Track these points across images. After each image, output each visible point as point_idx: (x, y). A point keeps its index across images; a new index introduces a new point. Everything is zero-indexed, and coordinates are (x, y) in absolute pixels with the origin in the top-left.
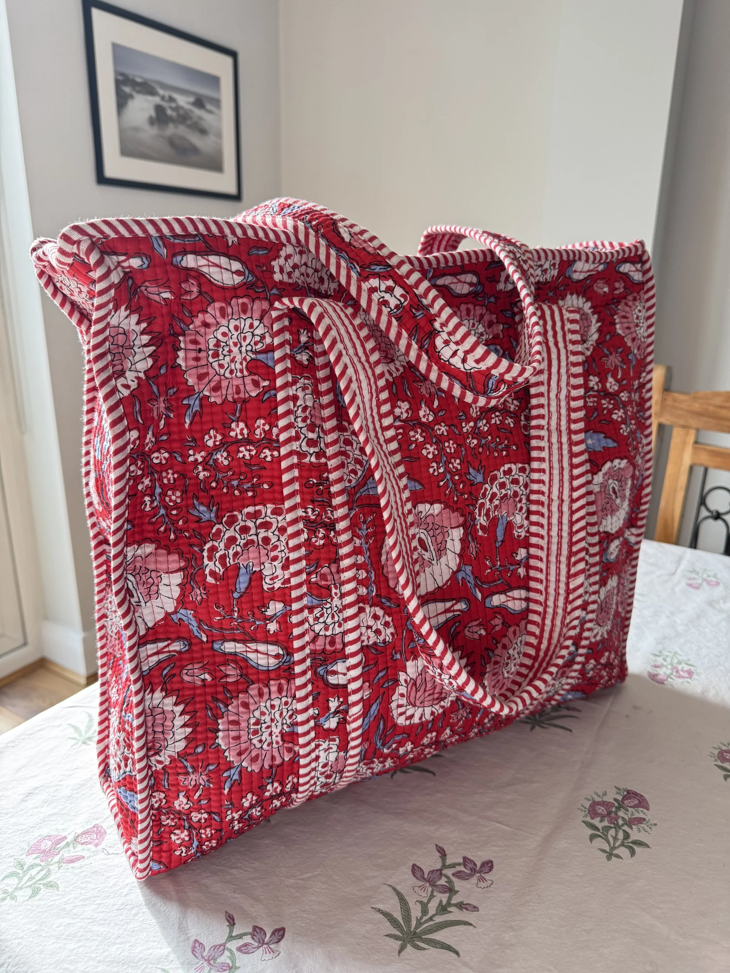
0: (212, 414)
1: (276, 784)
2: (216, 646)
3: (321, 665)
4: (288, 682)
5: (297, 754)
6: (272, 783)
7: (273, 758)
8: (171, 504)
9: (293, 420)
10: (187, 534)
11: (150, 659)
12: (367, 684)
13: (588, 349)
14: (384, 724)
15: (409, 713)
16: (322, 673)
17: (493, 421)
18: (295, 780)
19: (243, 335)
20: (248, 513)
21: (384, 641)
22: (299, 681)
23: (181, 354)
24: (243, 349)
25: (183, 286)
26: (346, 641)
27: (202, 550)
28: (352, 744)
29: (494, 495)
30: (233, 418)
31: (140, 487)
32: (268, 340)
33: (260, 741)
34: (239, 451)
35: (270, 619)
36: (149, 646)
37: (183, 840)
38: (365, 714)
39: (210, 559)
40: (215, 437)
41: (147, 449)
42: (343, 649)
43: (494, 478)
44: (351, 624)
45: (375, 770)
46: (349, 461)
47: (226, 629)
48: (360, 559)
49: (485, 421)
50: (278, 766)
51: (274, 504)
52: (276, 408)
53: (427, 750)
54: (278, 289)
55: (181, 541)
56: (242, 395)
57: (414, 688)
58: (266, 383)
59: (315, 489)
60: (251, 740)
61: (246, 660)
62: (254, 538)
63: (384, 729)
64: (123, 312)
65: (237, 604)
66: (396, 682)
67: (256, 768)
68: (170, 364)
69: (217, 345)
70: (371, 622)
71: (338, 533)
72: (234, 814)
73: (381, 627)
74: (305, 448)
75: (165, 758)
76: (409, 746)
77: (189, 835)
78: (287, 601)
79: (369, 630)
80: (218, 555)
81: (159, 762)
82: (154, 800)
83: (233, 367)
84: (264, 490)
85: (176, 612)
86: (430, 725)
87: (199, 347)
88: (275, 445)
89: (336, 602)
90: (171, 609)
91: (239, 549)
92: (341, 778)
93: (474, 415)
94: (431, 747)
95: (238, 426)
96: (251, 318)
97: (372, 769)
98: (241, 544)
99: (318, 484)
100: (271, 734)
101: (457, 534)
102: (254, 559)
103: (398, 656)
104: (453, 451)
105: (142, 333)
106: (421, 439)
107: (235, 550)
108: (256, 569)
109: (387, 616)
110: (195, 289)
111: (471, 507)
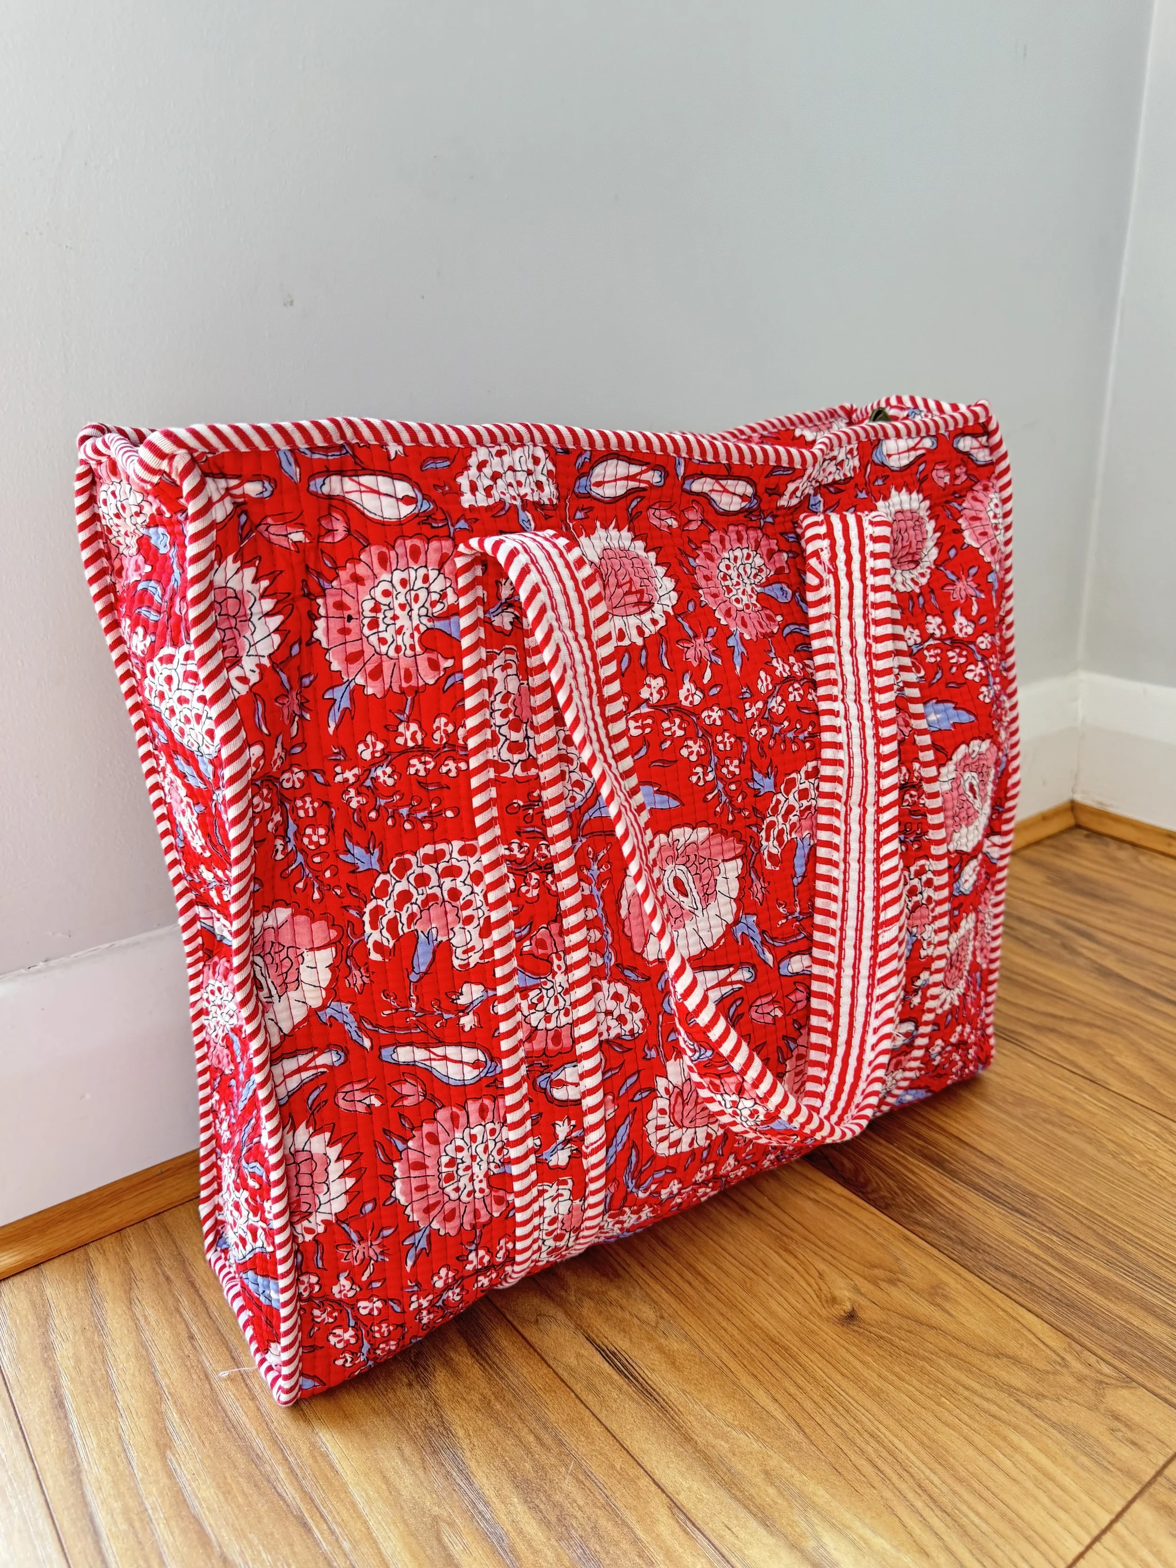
0: (368, 711)
1: (481, 1253)
2: (385, 1054)
3: (542, 1074)
4: (494, 1100)
5: (511, 1207)
6: (476, 1250)
7: (476, 1213)
8: (312, 847)
9: (488, 717)
10: (339, 892)
11: (288, 1080)
12: (610, 1097)
14: (638, 1156)
15: (673, 1137)
16: (543, 1085)
17: (791, 698)
18: (510, 1246)
19: (413, 593)
20: (425, 855)
21: (632, 1032)
22: (510, 1100)
23: (321, 624)
24: (415, 614)
25: (323, 522)
26: (576, 1035)
27: (362, 914)
28: (593, 1187)
29: (790, 809)
30: (401, 717)
31: (269, 827)
32: (451, 599)
33: (457, 1190)
34: (409, 765)
35: (465, 1010)
36: (285, 1062)
37: (347, 1342)
38: (608, 1143)
39: (374, 925)
40: (374, 745)
41: (274, 770)
42: (573, 1048)
43: (791, 784)
44: (583, 1010)
45: (626, 1225)
46: (572, 768)
47: (400, 1028)
48: (592, 914)
49: (779, 699)
50: (484, 1225)
51: (462, 839)
52: (463, 700)
53: (701, 1191)
54: (466, 521)
55: (329, 903)
56: (413, 683)
57: (680, 1100)
58: (449, 663)
59: (521, 814)
60: (443, 1189)
61: (428, 1071)
62: (437, 890)
63: (637, 1162)
64: (231, 565)
65: (415, 991)
66: (653, 1092)
67: (451, 1228)
68: (304, 640)
69: (376, 610)
70: (611, 1005)
71: (558, 878)
72: (421, 1301)
73: (626, 1012)
74: (505, 755)
75: (317, 1222)
76: (675, 1186)
77: (356, 1336)
78: (490, 983)
79: (610, 1017)
80: (385, 921)
81: (309, 1231)
82: (302, 1287)
83: (400, 642)
84: (447, 820)
85: (324, 1007)
86: (705, 1154)
87: (347, 613)
88: (462, 753)
89: (560, 978)
90: (316, 1003)
91: (415, 909)
92: (577, 1238)
93: (764, 691)
94: (707, 1186)
95: (408, 728)
96: (425, 566)
97: (622, 1222)
98: (419, 902)
99: (526, 808)
100: (471, 1179)
101: (733, 869)
102: (438, 922)
103: (653, 1053)
104: (728, 748)
105: (263, 596)
106: (680, 733)
107: (410, 912)
108: (443, 938)
109: (633, 995)
110: (341, 527)
111: (754, 829)
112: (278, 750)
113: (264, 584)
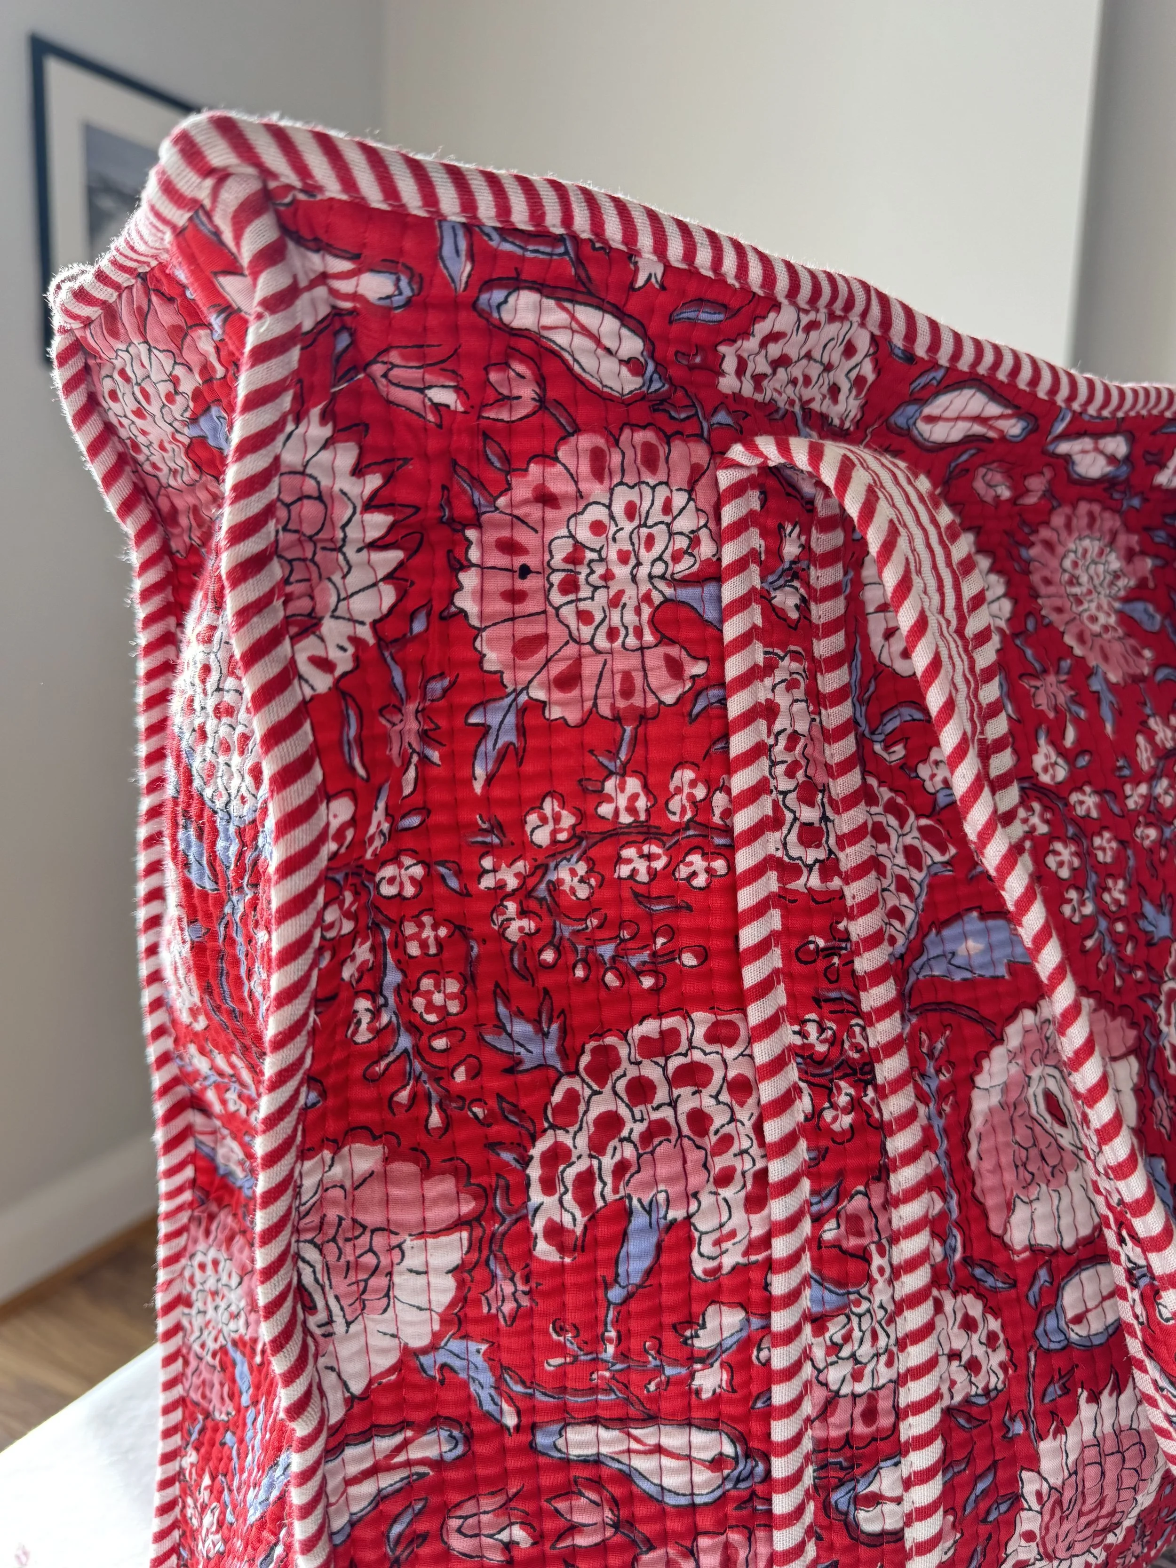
0: (550, 752)
2: (542, 1440)
3: (841, 1483)
4: (752, 1539)
8: (432, 1018)
9: (766, 773)
10: (478, 1111)
11: (353, 1490)
12: (953, 1520)
16: (842, 1504)
19: (644, 531)
20: (644, 1040)
21: (986, 1389)
22: (781, 1538)
23: (469, 579)
24: (643, 572)
25: (494, 377)
26: (902, 1403)
27: (526, 1161)
30: (611, 766)
31: (348, 972)
32: (706, 549)
34: (619, 860)
35: (706, 1358)
36: (350, 1452)
39: (549, 1186)
40: (557, 818)
41: (369, 855)
42: (895, 1429)
44: (916, 1355)
46: (886, 884)
47: (576, 1392)
48: (933, 1163)
49: (1165, 783)
51: (711, 1010)
52: (725, 737)
54: (729, 413)
55: (461, 1135)
56: (637, 701)
57: (1058, 1513)
58: (699, 668)
59: (821, 965)
61: (626, 1478)
62: (666, 1113)
64: (317, 428)
65: (616, 1322)
66: (1016, 1501)
68: (437, 607)
69: (575, 558)
70: (959, 1341)
71: (882, 1093)
73: (979, 1351)
74: (796, 851)
78: (758, 1305)
79: (955, 1363)
80: (570, 1174)
83: (615, 620)
84: (682, 970)
85: (433, 1347)
87: (519, 561)
88: (719, 841)
89: (882, 1294)
90: (418, 1338)
91: (629, 1152)
93: (1145, 766)
95: (622, 788)
96: (667, 483)
98: (635, 1137)
99: (829, 952)
101: (1127, 1074)
102: (670, 1180)
103: (1018, 1428)
104: (1109, 859)
105: (372, 504)
106: (1042, 828)
107: (618, 1157)
108: (676, 1214)
109: (990, 1318)
110: (527, 392)
111: (1150, 1003)
112: (378, 815)
113: (374, 481)
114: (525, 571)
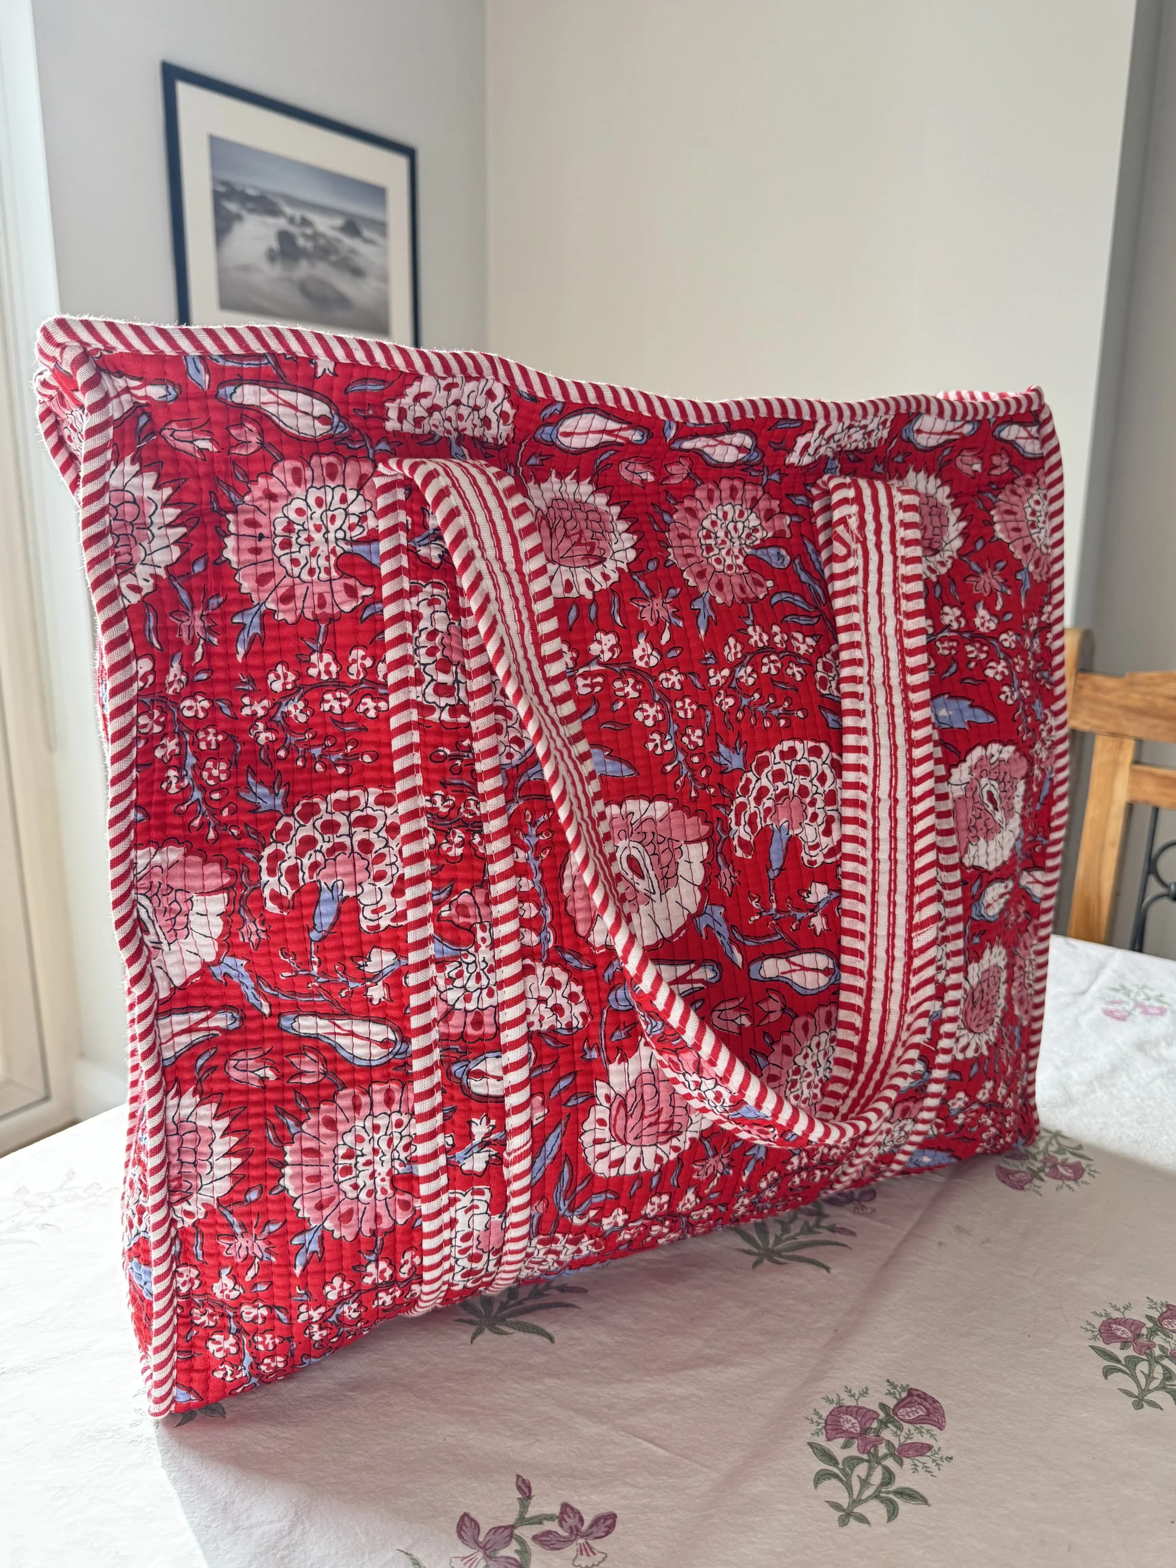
0: (280, 639)
1: (383, 1265)
2: (285, 1023)
3: (458, 1061)
4: (403, 1087)
5: (418, 1215)
6: (377, 1261)
7: (377, 1218)
8: (211, 782)
9: (411, 652)
10: (235, 832)
11: (177, 1039)
12: (539, 1099)
13: (942, 564)
14: (571, 1172)
15: (615, 1155)
16: (459, 1074)
17: (765, 670)
18: (417, 1260)
19: (330, 513)
20: (337, 801)
21: (569, 1026)
22: (419, 1086)
23: (230, 542)
24: (331, 536)
25: (234, 432)
26: (501, 1020)
27: (260, 858)
28: (515, 1202)
29: (763, 792)
30: (314, 647)
31: (158, 753)
32: (371, 523)
33: (355, 1187)
34: (323, 701)
35: (373, 978)
36: (176, 1018)
37: (227, 1351)
38: (535, 1149)
39: (271, 872)
40: (286, 677)
41: (170, 692)
42: (497, 1035)
43: (764, 762)
44: (509, 992)
45: (562, 1257)
46: (510, 723)
47: (301, 995)
48: (526, 885)
49: (749, 669)
50: (386, 1232)
51: (379, 787)
52: (383, 632)
53: (656, 1229)
54: (388, 443)
55: (225, 843)
56: (328, 610)
57: (622, 1111)
58: (368, 591)
59: (448, 764)
60: (339, 1183)
61: (333, 1048)
62: (346, 840)
63: (571, 1180)
64: (128, 467)
65: (316, 952)
66: (592, 1099)
67: (347, 1233)
68: (211, 557)
69: (289, 528)
70: (545, 992)
71: (487, 839)
72: (311, 1312)
73: (563, 1002)
74: (431, 698)
75: (196, 1206)
76: (619, 1216)
77: (237, 1344)
78: (400, 949)
79: (543, 1006)
80: (284, 866)
81: (188, 1214)
82: (180, 1280)
83: (314, 564)
84: (364, 767)
85: (217, 962)
86: (655, 1180)
87: (259, 531)
88: (381, 691)
89: (484, 953)
90: (210, 958)
91: (320, 858)
92: (499, 1263)
93: (731, 658)
94: (662, 1224)
95: (321, 659)
96: (344, 486)
97: (557, 1253)
98: (324, 850)
99: (453, 758)
100: (372, 1176)
101: (698, 852)
102: (345, 875)
103: (594, 1054)
104: (690, 715)
105: (165, 505)
106: (634, 694)
107: (312, 860)
108: (349, 893)
109: (573, 984)
110: (254, 439)
111: (722, 810)
112: (175, 669)
113: (167, 492)
114: (261, 537)
